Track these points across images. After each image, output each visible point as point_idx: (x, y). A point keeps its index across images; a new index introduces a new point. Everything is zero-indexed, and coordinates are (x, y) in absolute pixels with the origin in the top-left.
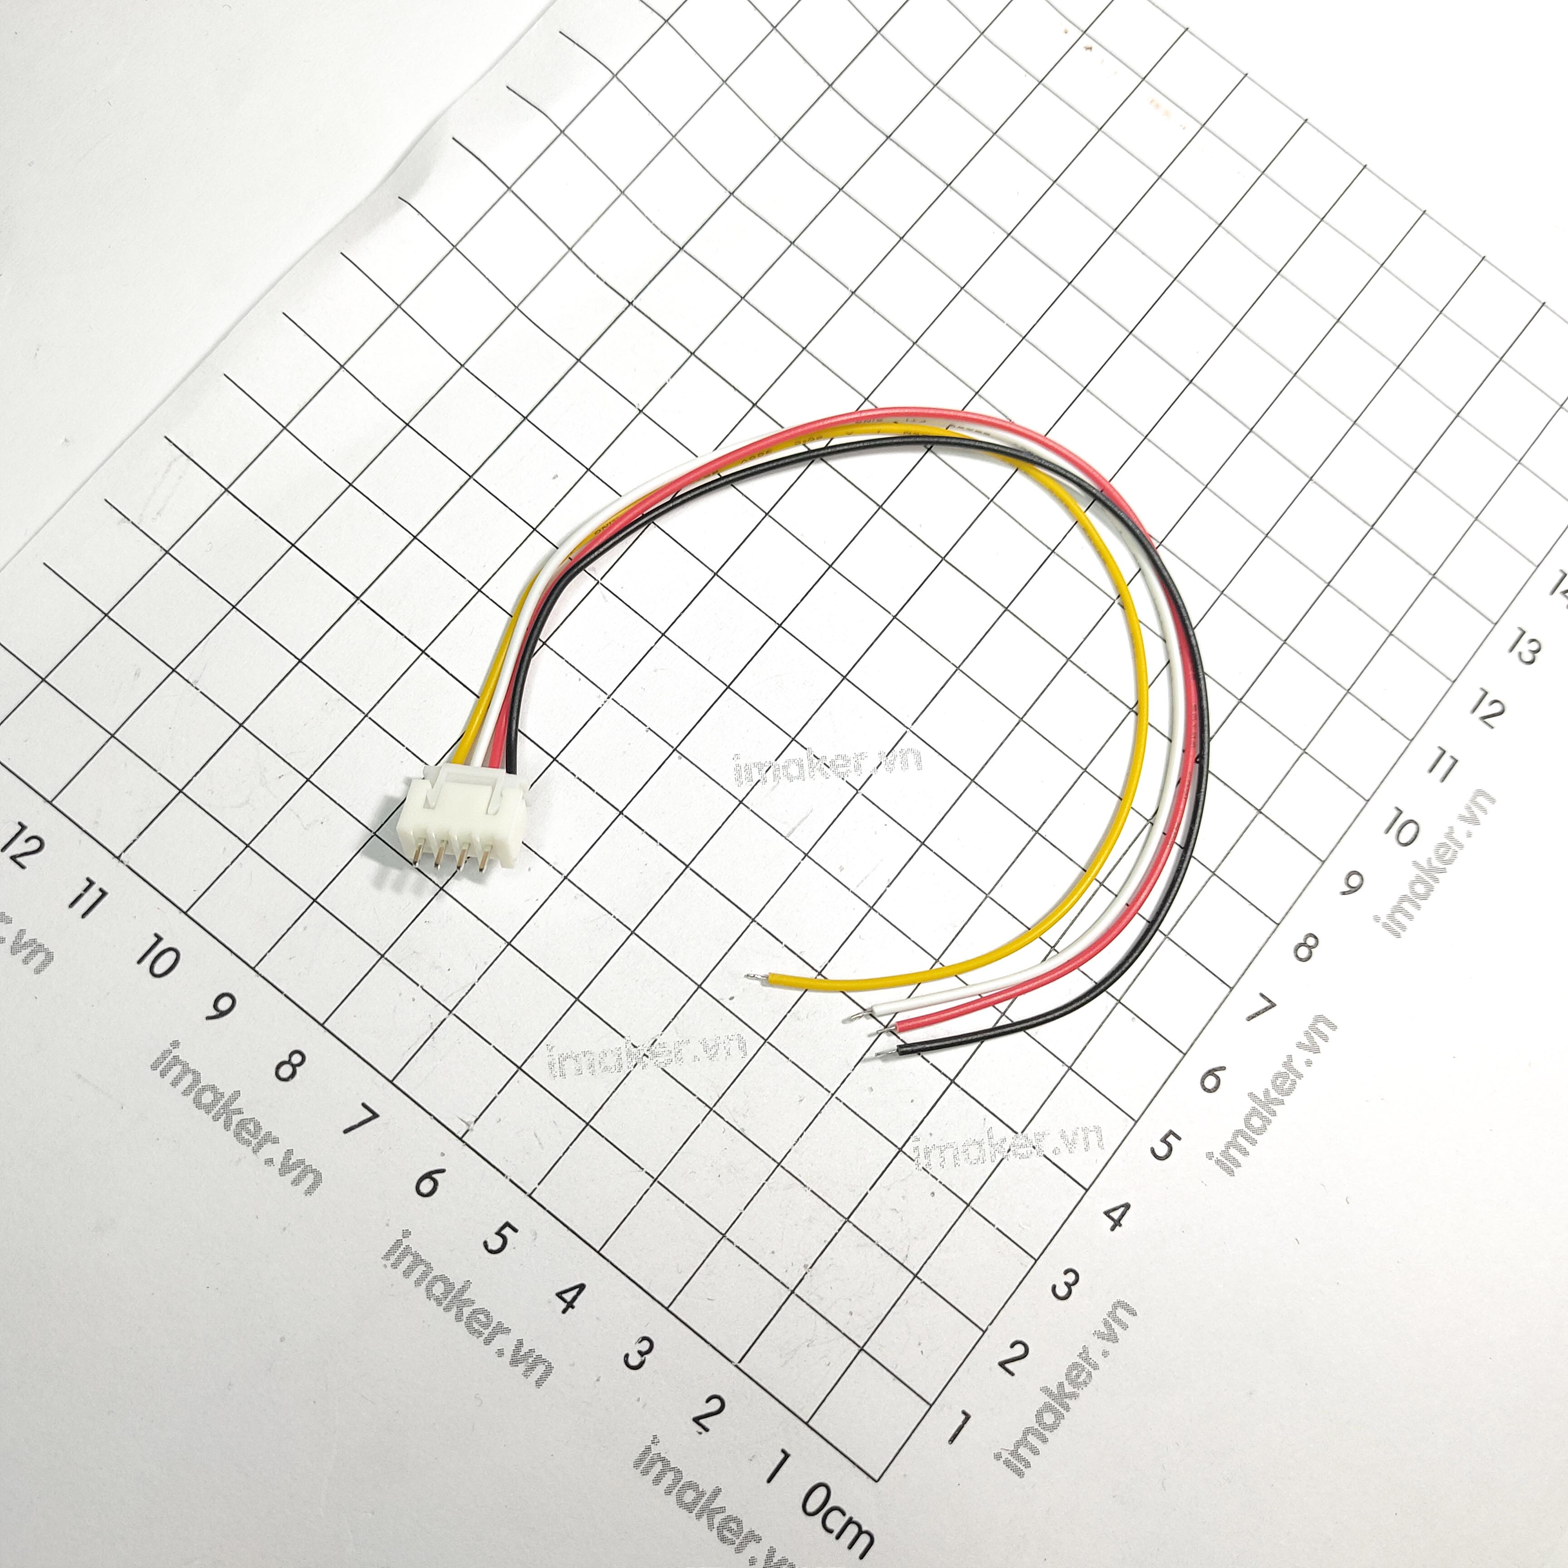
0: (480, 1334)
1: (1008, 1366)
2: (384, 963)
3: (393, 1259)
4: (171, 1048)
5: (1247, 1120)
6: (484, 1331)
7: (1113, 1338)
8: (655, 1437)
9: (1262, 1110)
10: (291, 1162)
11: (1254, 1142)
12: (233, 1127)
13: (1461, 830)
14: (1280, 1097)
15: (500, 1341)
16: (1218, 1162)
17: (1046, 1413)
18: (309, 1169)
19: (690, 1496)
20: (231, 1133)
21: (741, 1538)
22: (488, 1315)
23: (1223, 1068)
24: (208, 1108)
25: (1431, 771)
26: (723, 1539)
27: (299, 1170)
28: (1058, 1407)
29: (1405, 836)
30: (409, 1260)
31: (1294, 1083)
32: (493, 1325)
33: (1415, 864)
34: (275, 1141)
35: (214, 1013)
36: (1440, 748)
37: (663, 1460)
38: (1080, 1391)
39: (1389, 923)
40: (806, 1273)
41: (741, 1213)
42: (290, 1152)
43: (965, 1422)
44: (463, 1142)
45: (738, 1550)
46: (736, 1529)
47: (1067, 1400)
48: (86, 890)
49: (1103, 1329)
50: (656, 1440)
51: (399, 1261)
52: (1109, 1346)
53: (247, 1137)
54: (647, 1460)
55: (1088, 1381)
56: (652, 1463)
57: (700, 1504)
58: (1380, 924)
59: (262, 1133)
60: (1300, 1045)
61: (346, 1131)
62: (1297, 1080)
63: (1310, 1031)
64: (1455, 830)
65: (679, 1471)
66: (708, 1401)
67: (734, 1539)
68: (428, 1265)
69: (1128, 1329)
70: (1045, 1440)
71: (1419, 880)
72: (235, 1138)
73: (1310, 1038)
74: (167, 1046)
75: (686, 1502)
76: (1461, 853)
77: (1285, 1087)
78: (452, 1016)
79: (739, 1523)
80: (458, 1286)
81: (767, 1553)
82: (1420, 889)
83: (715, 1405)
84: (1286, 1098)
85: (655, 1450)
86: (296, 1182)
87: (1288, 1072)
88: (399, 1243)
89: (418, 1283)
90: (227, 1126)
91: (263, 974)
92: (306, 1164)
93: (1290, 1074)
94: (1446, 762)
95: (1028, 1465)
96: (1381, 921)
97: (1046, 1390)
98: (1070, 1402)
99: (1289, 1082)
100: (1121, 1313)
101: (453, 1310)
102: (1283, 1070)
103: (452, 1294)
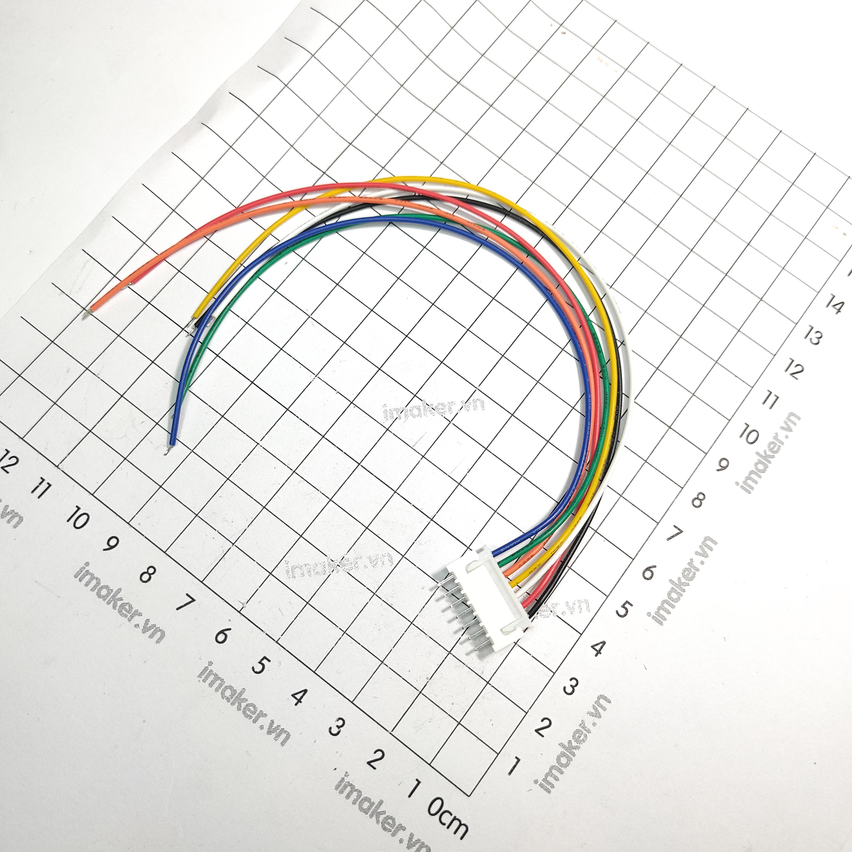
0: (251, 717)
1: (540, 732)
2: (198, 519)
3: (203, 677)
4: (85, 566)
5: (669, 594)
6: (253, 716)
7: (598, 716)
8: (346, 773)
9: (677, 589)
10: (148, 626)
11: (673, 607)
12: (118, 608)
13: (782, 435)
14: (687, 582)
15: (262, 721)
16: (653, 617)
17: (562, 758)
18: (158, 630)
19: (366, 805)
20: (116, 611)
21: (394, 828)
22: (255, 707)
23: (655, 567)
24: (104, 598)
25: (764, 403)
26: (385, 829)
27: (153, 630)
28: (569, 754)
29: (751, 439)
30: (212, 677)
31: (694, 574)
32: (258, 712)
33: (757, 453)
34: (140, 615)
35: (108, 547)
36: (769, 391)
37: (351, 785)
38: (581, 745)
39: (744, 485)
40: (428, 682)
41: (391, 650)
42: (148, 620)
43: (517, 763)
44: (241, 613)
45: (393, 835)
46: (392, 823)
47: (574, 750)
48: (40, 484)
49: (593, 711)
50: (347, 774)
51: (207, 678)
52: (596, 720)
53: (125, 612)
54: (342, 785)
55: (585, 740)
56: (345, 787)
57: (372, 809)
58: (739, 486)
59: (133, 610)
60: (697, 553)
61: (178, 609)
62: (696, 572)
63: (702, 545)
64: (779, 434)
65: (360, 792)
66: (375, 752)
67: (391, 828)
68: (222, 680)
69: (606, 711)
70: (562, 773)
71: (760, 462)
72: (119, 614)
73: (703, 550)
74: (83, 565)
75: (364, 808)
76: (782, 447)
77: (689, 576)
78: (234, 547)
79: (393, 820)
80: (238, 691)
81: (409, 836)
82: (761, 467)
83: (379, 755)
84: (690, 582)
85: (347, 779)
86: (151, 636)
87: (691, 568)
88: (206, 668)
89: (217, 690)
90: (114, 607)
91: (133, 526)
92: (157, 627)
93: (692, 569)
94: (772, 398)
95: (553, 786)
96: (740, 485)
97: (561, 745)
98: (576, 751)
99: (692, 573)
100: (602, 702)
101: (236, 704)
102: (688, 567)
103: (235, 696)
